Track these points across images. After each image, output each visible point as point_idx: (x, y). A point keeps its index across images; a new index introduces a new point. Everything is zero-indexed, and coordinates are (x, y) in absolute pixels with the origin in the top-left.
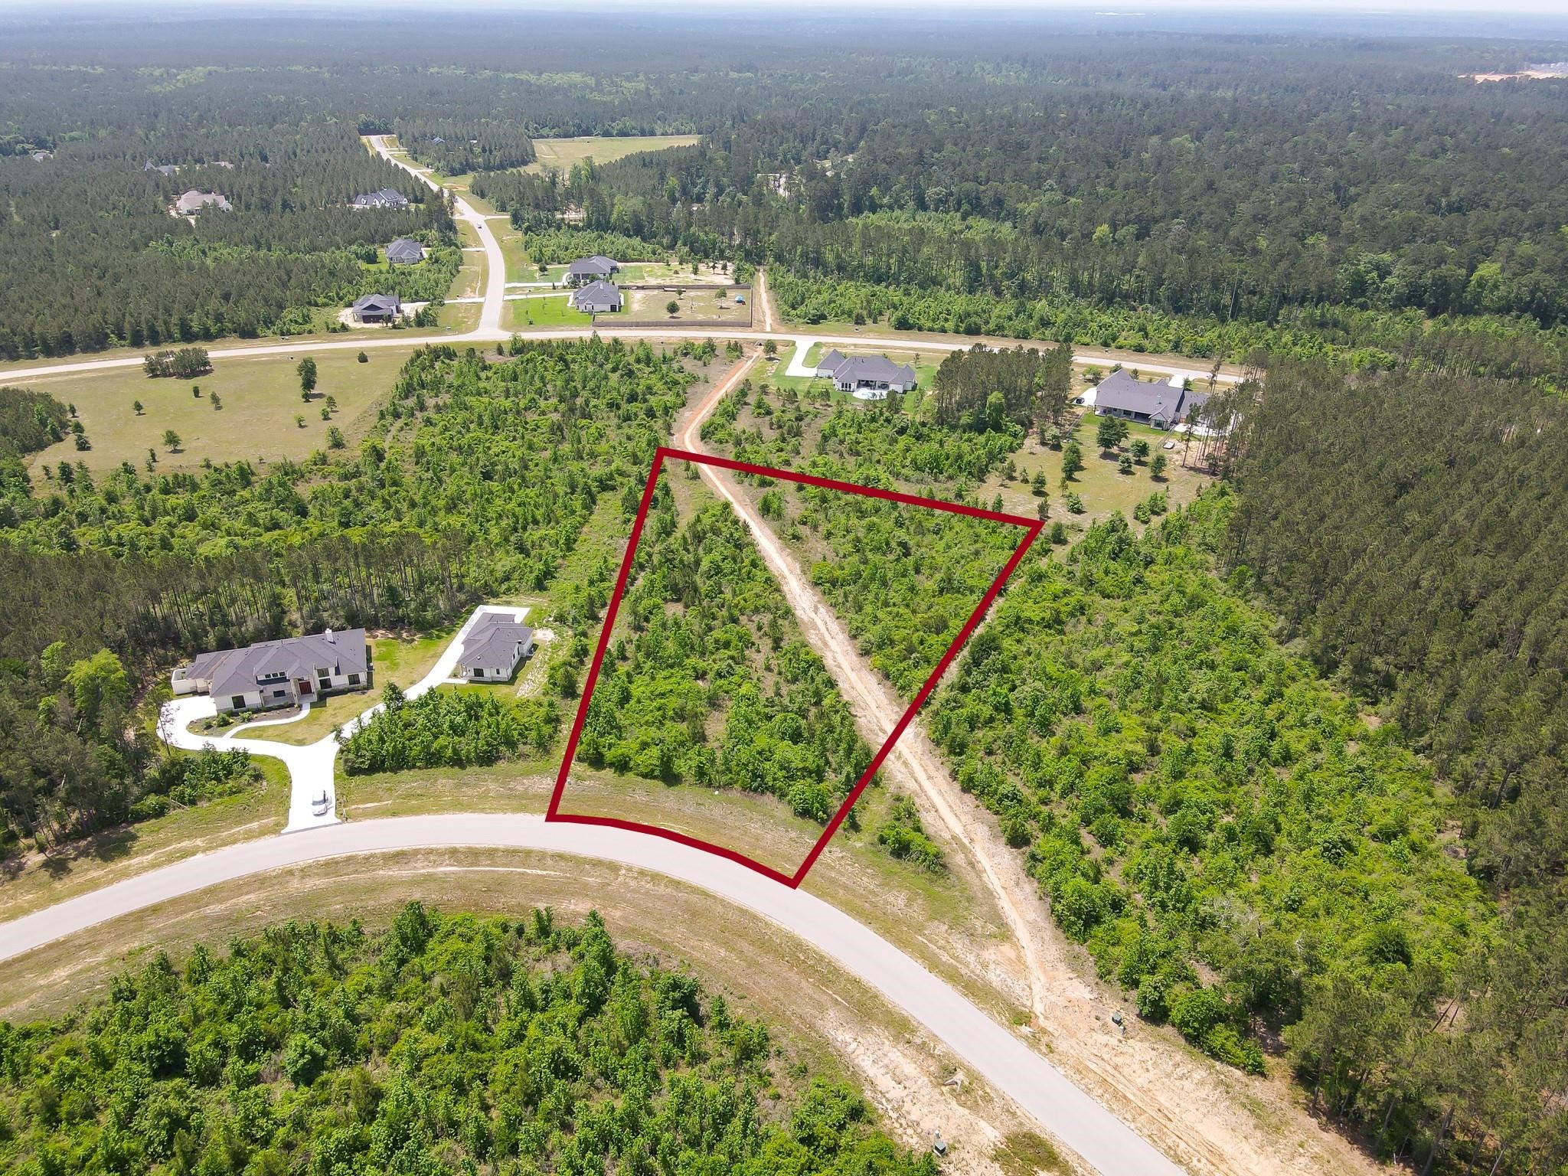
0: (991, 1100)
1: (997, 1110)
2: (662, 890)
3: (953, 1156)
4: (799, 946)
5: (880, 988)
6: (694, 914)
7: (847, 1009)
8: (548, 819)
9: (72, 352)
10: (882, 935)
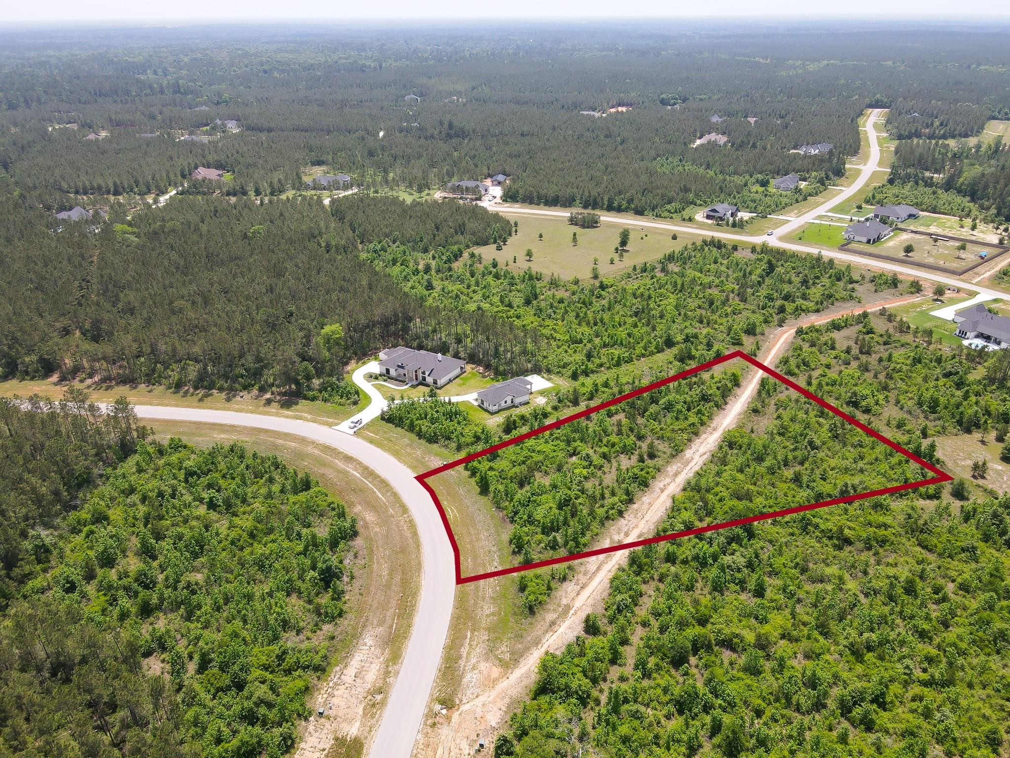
0: (373, 718)
1: (369, 724)
2: (408, 534)
3: (323, 720)
4: (415, 594)
5: (413, 636)
6: (403, 550)
7: (391, 633)
8: (416, 478)
9: (555, 205)
10: (452, 618)
